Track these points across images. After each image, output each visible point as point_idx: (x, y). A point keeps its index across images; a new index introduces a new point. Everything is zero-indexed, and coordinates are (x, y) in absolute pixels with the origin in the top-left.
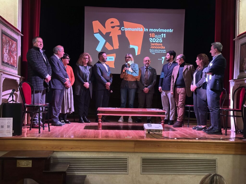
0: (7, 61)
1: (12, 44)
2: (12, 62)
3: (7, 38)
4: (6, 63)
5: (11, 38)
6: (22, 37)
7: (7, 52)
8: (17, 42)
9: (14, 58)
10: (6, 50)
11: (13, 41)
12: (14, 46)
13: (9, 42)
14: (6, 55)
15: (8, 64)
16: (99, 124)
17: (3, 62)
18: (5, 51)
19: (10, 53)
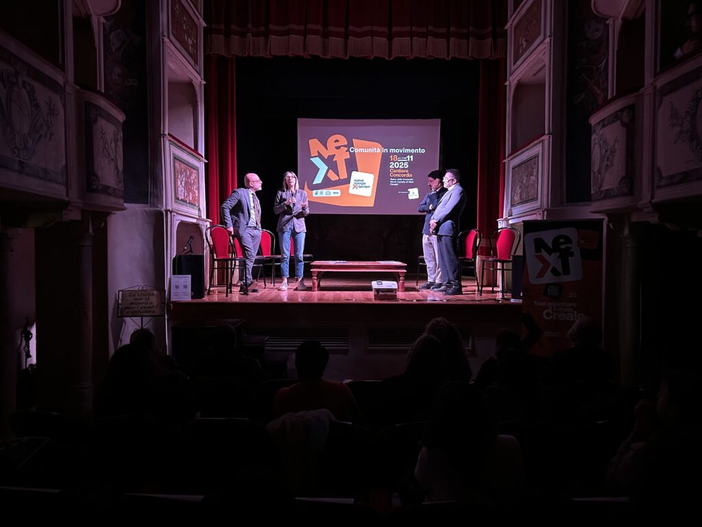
0: (183, 198)
1: (191, 174)
2: (191, 198)
3: (183, 166)
4: (182, 200)
5: (188, 165)
6: (205, 163)
7: (183, 185)
8: (198, 171)
9: (194, 193)
10: (181, 182)
11: (192, 170)
12: (193, 177)
13: (185, 171)
14: (181, 189)
15: (186, 202)
16: (314, 283)
17: (177, 198)
18: (179, 183)
19: (188, 187)
